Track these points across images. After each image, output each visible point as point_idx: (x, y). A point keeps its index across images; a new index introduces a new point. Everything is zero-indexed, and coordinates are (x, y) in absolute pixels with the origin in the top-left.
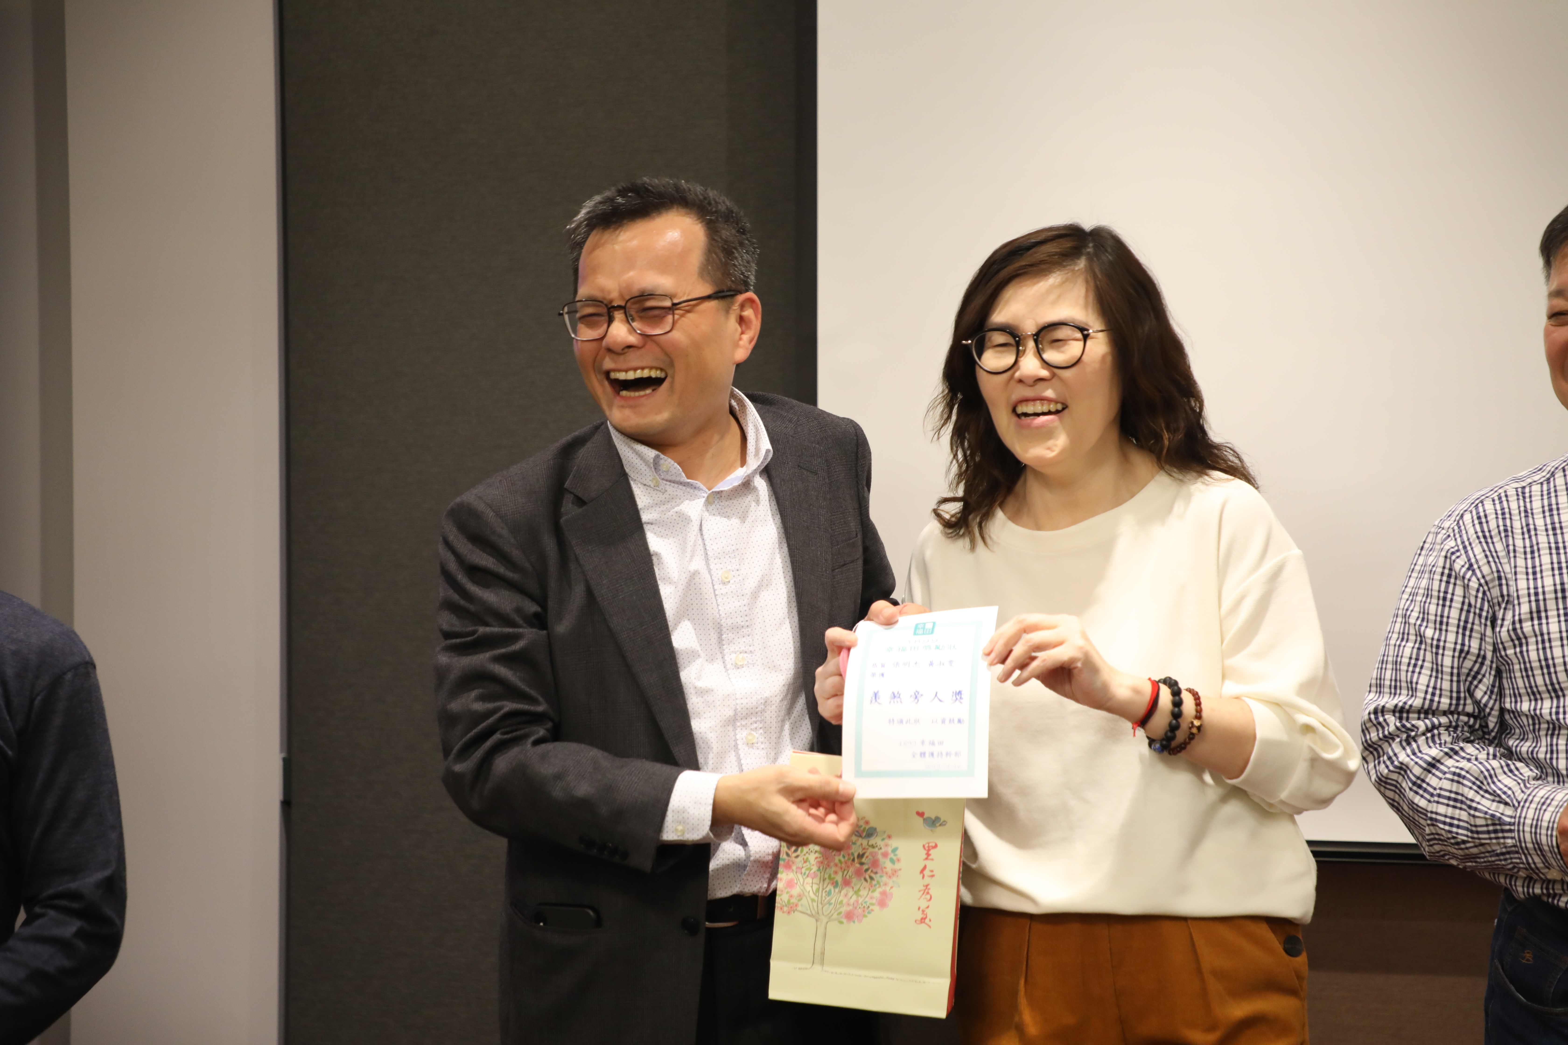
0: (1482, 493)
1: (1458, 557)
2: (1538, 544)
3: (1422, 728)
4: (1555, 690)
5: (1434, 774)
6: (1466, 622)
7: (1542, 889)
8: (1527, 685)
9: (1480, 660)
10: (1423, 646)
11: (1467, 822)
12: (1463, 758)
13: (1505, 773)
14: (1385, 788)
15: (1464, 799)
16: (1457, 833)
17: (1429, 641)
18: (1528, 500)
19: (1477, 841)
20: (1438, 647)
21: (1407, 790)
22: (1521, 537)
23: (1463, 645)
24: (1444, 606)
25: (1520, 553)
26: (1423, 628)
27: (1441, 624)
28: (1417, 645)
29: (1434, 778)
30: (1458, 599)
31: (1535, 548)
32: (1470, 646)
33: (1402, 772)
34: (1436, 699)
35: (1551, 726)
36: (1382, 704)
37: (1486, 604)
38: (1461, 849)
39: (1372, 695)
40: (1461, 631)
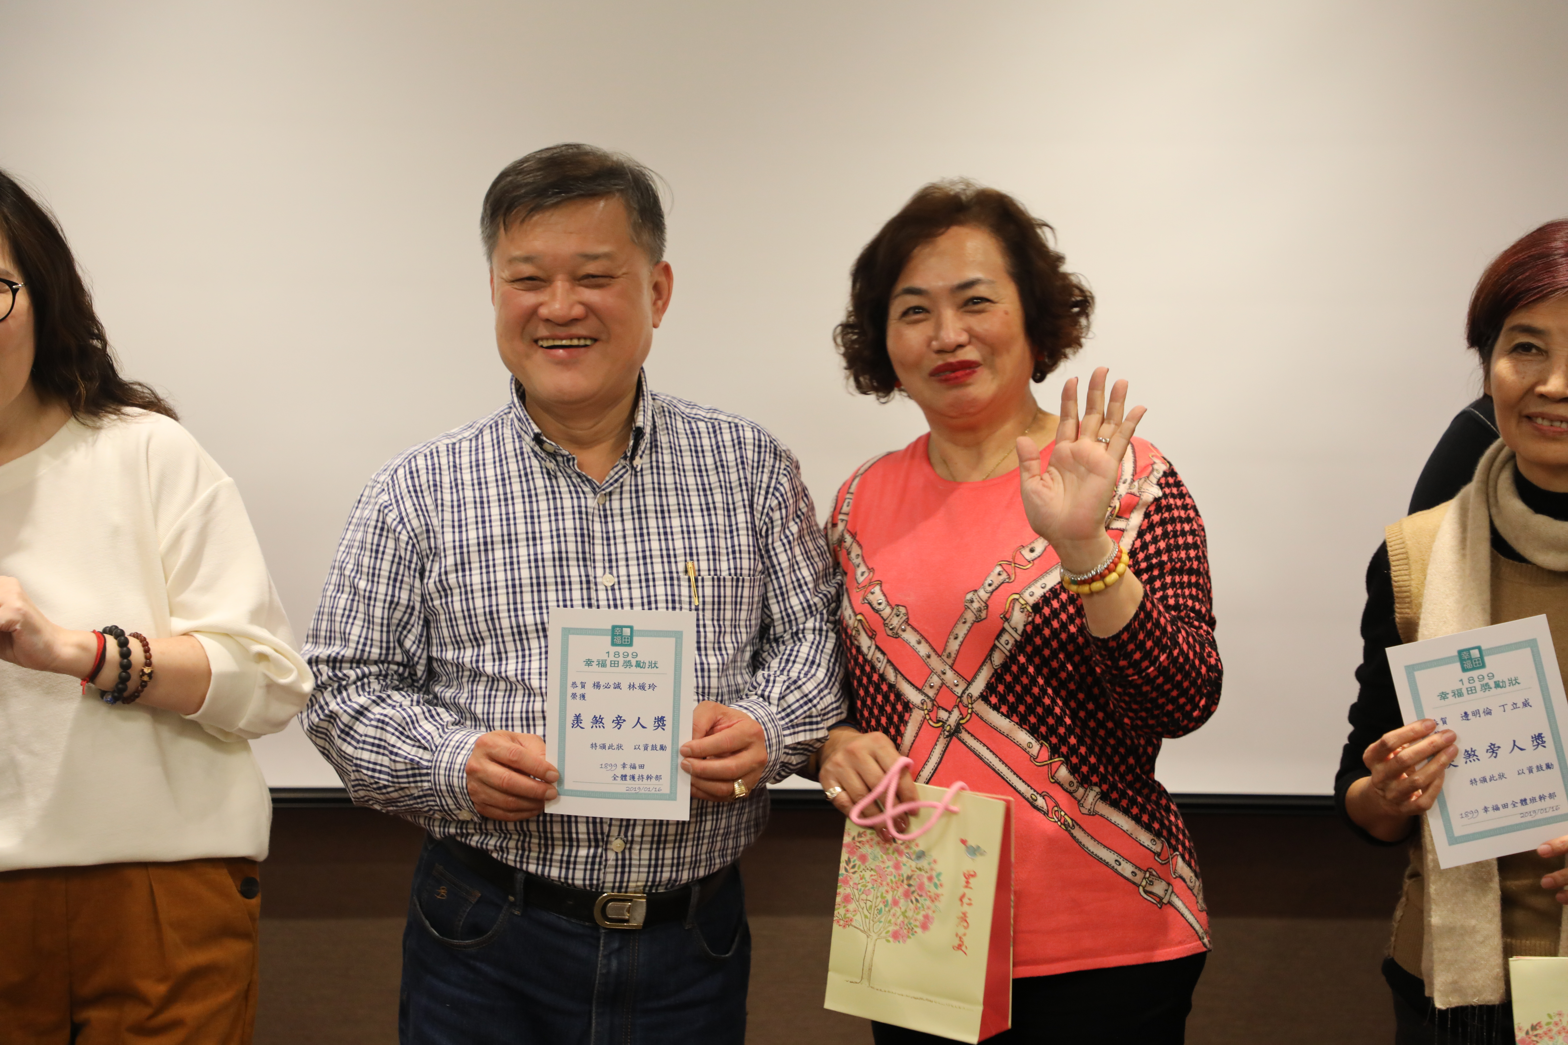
0: (416, 448)
1: (390, 511)
2: (464, 498)
3: (353, 677)
4: (476, 639)
5: (361, 722)
6: (397, 574)
7: (456, 828)
8: (452, 634)
9: (409, 611)
10: (357, 598)
11: (389, 767)
12: (390, 705)
13: (426, 718)
14: (316, 736)
15: (387, 745)
16: (379, 779)
17: (362, 593)
18: (457, 455)
19: (397, 785)
20: (370, 598)
21: (336, 737)
22: (449, 491)
23: (393, 596)
24: (376, 558)
25: (448, 506)
26: (356, 580)
27: (373, 576)
28: (351, 597)
29: (361, 725)
30: (390, 551)
31: (462, 502)
32: (399, 598)
33: (332, 721)
34: (367, 649)
35: (473, 673)
36: (316, 654)
37: (415, 556)
38: (383, 794)
39: (309, 646)
40: (391, 582)
